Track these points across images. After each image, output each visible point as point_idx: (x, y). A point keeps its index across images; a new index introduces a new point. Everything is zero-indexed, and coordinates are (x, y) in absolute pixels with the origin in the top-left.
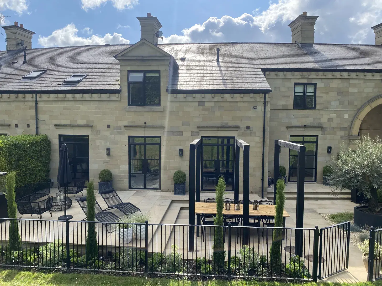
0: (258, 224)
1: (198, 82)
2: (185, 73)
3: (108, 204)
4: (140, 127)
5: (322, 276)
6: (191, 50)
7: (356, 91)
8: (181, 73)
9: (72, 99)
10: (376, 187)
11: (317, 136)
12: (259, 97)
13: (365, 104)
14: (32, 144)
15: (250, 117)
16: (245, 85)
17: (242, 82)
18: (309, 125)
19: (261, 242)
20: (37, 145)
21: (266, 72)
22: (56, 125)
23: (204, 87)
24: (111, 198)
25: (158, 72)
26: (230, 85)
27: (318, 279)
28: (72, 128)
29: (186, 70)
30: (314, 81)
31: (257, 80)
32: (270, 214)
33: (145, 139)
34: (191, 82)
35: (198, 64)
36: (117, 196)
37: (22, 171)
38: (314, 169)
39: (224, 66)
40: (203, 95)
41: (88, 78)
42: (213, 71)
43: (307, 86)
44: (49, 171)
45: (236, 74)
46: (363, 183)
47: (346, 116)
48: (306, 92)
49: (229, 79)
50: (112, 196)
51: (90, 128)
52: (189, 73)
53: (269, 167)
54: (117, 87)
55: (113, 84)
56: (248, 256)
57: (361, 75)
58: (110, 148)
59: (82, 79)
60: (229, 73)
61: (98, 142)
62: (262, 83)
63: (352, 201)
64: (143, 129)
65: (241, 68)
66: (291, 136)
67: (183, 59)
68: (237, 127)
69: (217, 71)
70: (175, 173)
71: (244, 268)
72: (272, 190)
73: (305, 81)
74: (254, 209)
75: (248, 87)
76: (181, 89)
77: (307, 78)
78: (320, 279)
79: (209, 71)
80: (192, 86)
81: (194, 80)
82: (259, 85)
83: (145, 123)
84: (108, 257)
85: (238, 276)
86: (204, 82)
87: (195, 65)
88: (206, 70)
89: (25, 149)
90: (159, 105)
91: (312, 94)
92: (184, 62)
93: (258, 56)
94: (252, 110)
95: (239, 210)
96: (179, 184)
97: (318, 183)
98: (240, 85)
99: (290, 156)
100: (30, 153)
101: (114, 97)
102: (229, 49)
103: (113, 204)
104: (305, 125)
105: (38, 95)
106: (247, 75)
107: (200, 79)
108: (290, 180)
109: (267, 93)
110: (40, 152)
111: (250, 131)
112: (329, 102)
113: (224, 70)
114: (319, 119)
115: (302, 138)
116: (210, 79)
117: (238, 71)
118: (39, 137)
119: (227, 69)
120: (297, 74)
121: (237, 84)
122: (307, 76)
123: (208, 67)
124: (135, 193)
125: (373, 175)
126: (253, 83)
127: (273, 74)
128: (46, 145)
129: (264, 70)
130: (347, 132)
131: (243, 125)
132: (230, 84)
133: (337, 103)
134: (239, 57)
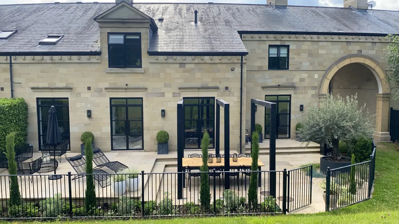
0: (237, 174)
1: (178, 44)
2: (164, 35)
3: (96, 164)
4: (122, 89)
5: (290, 210)
6: (168, 10)
7: (325, 52)
8: (160, 35)
9: (50, 62)
10: (336, 138)
11: (290, 96)
12: (236, 59)
13: (333, 64)
14: (10, 107)
15: (228, 78)
16: (224, 48)
17: (220, 44)
18: (283, 84)
19: (240, 189)
20: (15, 109)
21: (242, 35)
22: (33, 88)
23: (184, 49)
24: (98, 157)
25: (139, 34)
26: (209, 48)
27: (287, 212)
28: (50, 90)
29: (165, 32)
30: (287, 43)
31: (234, 43)
32: (247, 164)
33: (127, 101)
34: (171, 44)
35: (176, 25)
36: (104, 156)
37: (2, 135)
38: (288, 126)
39: (202, 28)
40: (184, 57)
41: (65, 39)
42: (192, 33)
43: (281, 48)
44: (26, 135)
45: (214, 36)
46: (326, 135)
47: (316, 76)
48: (280, 54)
49: (208, 41)
50: (99, 156)
51: (70, 90)
52: (168, 35)
53: (246, 125)
54: (97, 49)
55: (92, 46)
56: (230, 197)
57: (329, 37)
58: (91, 111)
59: (59, 41)
60: (207, 35)
61: (78, 105)
62: (239, 46)
63: (321, 154)
64: (125, 90)
65: (219, 31)
66: (266, 96)
67: (161, 20)
68: (217, 88)
69: (195, 33)
70: (158, 133)
71: (227, 208)
72: (249, 146)
73: (278, 43)
74: (234, 161)
75: (226, 49)
76: (162, 51)
77: (281, 41)
78: (288, 212)
79: (188, 33)
80: (173, 48)
81: (174, 41)
82: (236, 48)
83: (127, 85)
84: (105, 207)
85: (223, 214)
86: (184, 44)
87: (173, 26)
88: (185, 32)
89: (4, 112)
90: (140, 66)
91: (286, 56)
92: (162, 23)
93: (235, 18)
94: (230, 71)
95: (220, 162)
96: (163, 144)
97: (291, 140)
98: (218, 48)
99: (265, 114)
100: (9, 117)
101: (94, 59)
102: (206, 10)
103: (101, 163)
104: (279, 85)
105: (12, 57)
106: (225, 38)
107: (179, 41)
108: (266, 137)
109: (244, 55)
110: (18, 115)
111: (228, 91)
112: (301, 63)
113: (203, 32)
114: (292, 79)
115: (276, 97)
116: (190, 41)
117: (216, 33)
118: (17, 100)
119: (206, 31)
120: (271, 36)
121: (215, 46)
122: (280, 39)
123: (186, 29)
124: (118, 154)
125: (334, 128)
126: (231, 46)
127: (248, 36)
128: (24, 108)
129: (241, 33)
130: (317, 91)
131: (222, 86)
132: (209, 46)
133: (308, 64)
134: (216, 19)
